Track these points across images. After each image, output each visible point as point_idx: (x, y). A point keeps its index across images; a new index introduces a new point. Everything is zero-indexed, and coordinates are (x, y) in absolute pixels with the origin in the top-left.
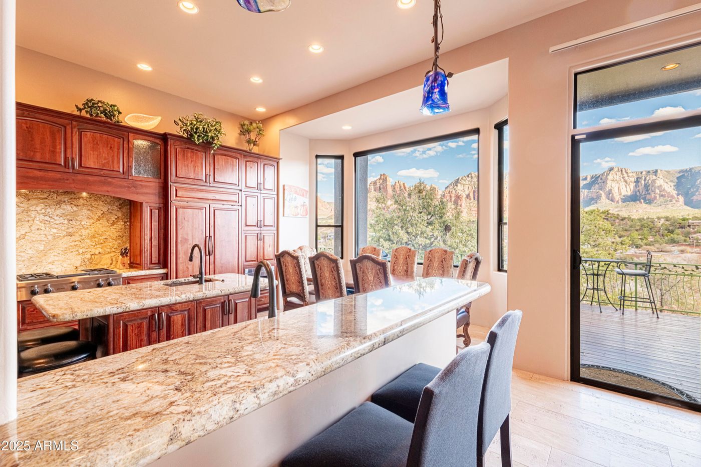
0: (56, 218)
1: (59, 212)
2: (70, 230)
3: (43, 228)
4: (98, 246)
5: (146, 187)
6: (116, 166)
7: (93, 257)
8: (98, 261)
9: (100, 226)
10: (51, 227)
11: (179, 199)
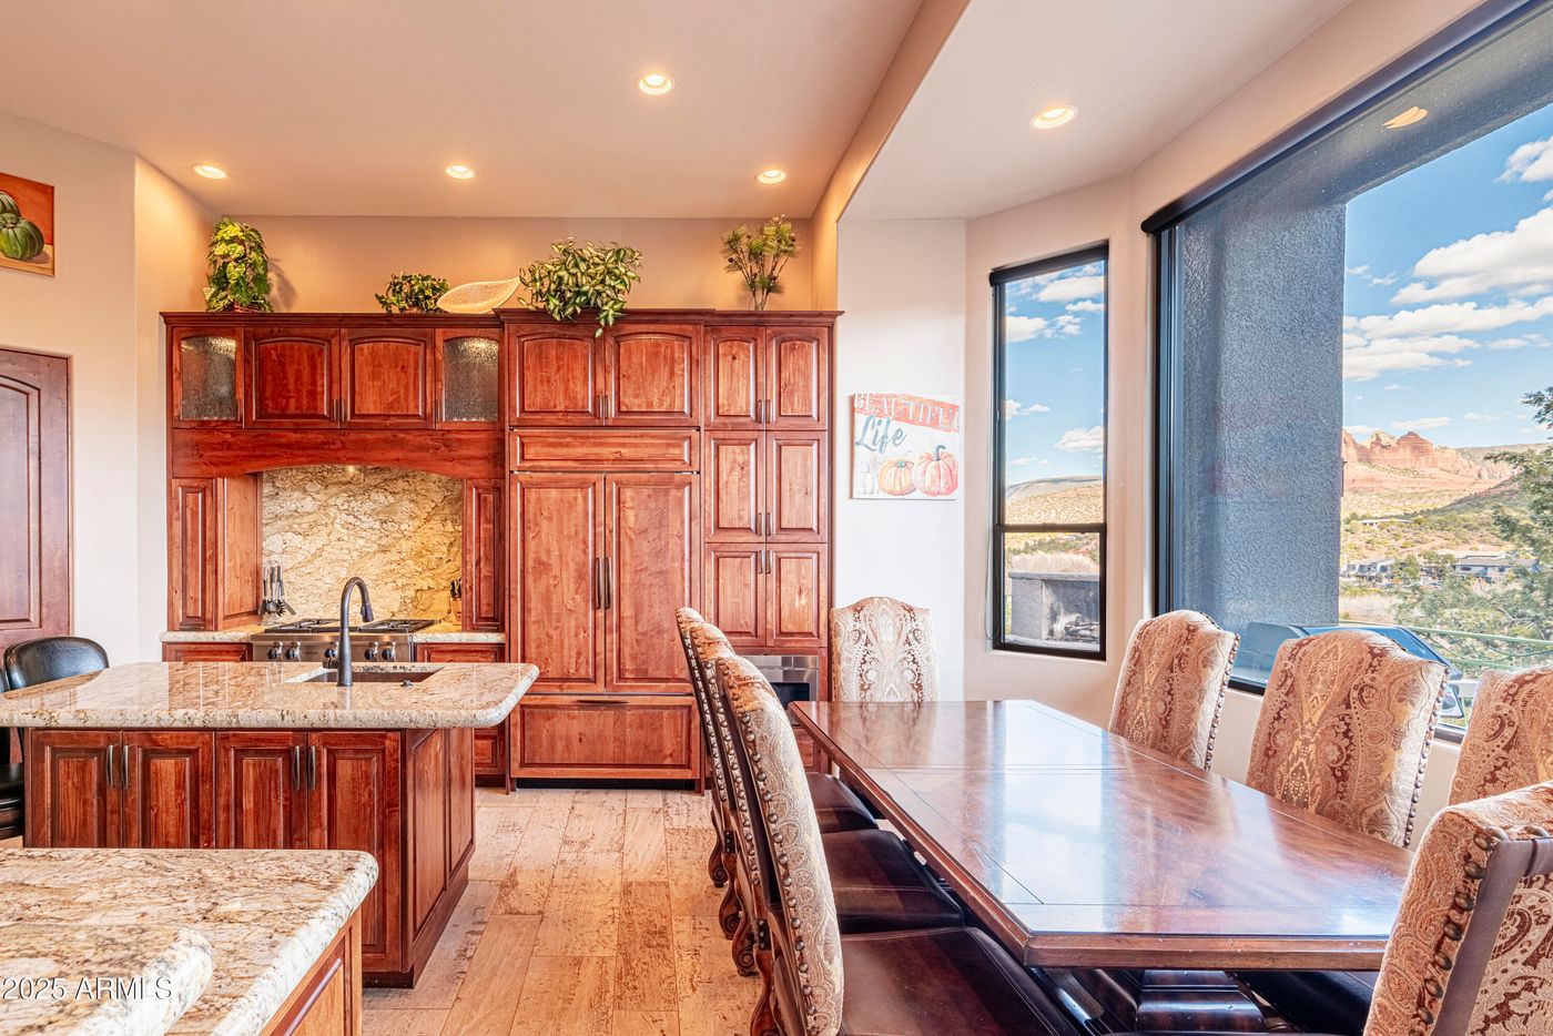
0: (363, 518)
1: (368, 506)
2: (384, 541)
3: (346, 538)
4: (427, 574)
5: (468, 442)
6: (412, 405)
7: (418, 595)
8: (427, 604)
9: (430, 533)
10: (357, 536)
11: (528, 464)
